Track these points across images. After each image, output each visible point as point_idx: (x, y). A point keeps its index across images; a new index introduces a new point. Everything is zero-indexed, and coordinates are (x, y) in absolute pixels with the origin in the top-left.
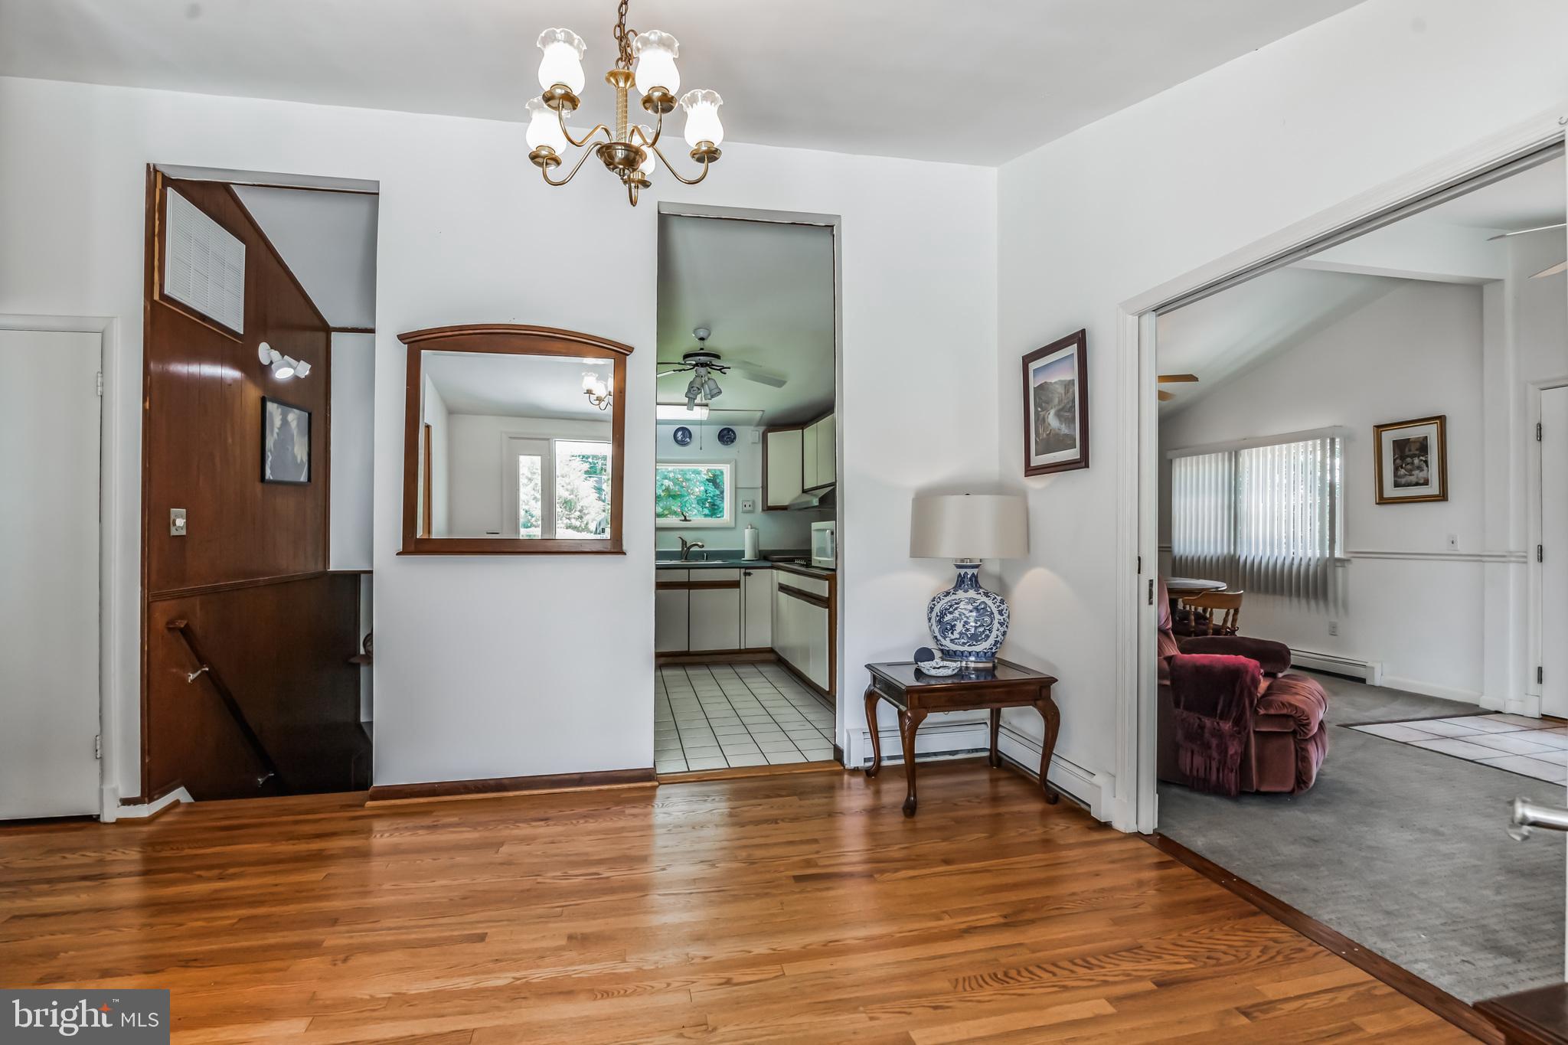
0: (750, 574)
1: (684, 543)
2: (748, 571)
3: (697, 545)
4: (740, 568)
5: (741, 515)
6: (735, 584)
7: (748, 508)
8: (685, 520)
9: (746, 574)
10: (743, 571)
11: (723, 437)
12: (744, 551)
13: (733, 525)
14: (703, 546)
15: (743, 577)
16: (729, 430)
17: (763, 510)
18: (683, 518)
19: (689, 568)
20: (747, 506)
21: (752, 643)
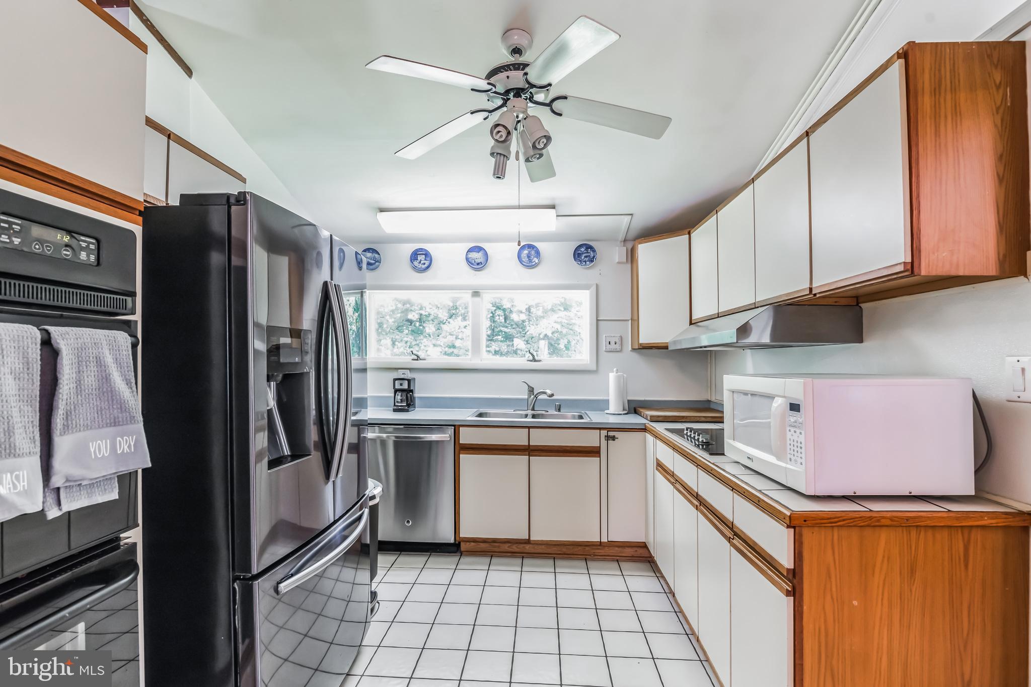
0: (614, 438)
1: (531, 390)
2: (611, 434)
3: (545, 393)
4: (600, 429)
5: (604, 355)
6: (594, 452)
7: (613, 346)
8: (534, 360)
9: (608, 438)
10: (604, 433)
11: (579, 255)
12: (608, 401)
13: (594, 368)
14: (552, 395)
15: (604, 442)
16: (589, 247)
17: (633, 349)
18: (531, 358)
19: (529, 428)
20: (613, 343)
21: (618, 535)
